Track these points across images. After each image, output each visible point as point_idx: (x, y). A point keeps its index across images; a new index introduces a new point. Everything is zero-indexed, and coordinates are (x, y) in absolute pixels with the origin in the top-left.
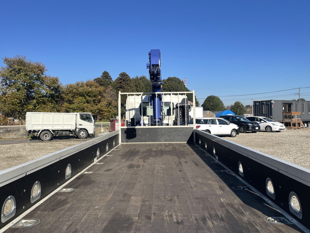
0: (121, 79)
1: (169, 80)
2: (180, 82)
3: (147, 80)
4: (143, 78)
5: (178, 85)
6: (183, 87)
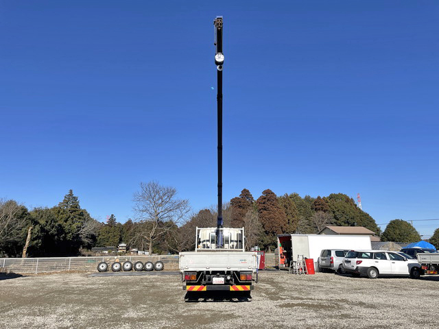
0: (265, 198)
1: (332, 197)
2: (348, 201)
3: (300, 199)
4: (295, 196)
5: (346, 204)
6: (354, 207)
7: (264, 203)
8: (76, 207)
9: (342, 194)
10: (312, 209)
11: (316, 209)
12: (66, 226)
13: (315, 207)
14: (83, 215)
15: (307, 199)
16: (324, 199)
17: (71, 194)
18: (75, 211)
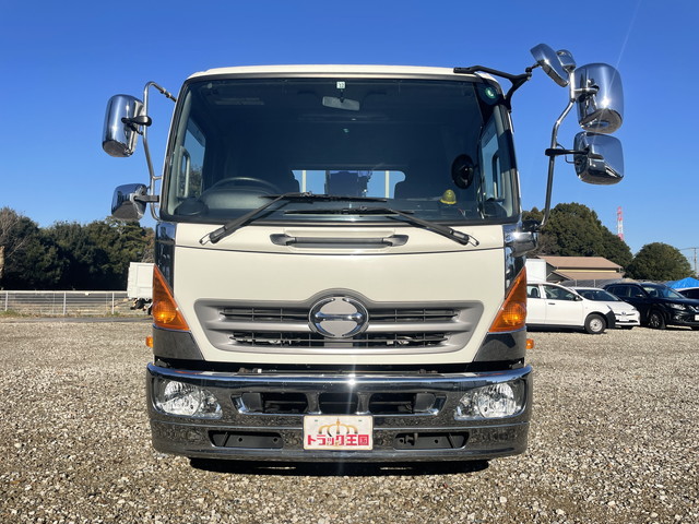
1: (559, 209)
2: (587, 215)
5: (580, 221)
6: (595, 225)
9: (577, 205)
18: (132, 229)
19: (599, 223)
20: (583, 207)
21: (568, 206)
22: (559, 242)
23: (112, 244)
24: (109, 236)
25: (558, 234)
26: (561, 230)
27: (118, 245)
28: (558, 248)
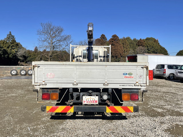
0: (113, 39)
1: (147, 39)
2: (156, 41)
3: (131, 40)
4: (128, 38)
5: (154, 43)
6: (158, 44)
7: (112, 42)
8: (14, 41)
9: (152, 38)
10: (137, 45)
11: (139, 45)
12: (9, 50)
13: (138, 44)
14: (18, 46)
15: (135, 40)
16: (143, 40)
17: (10, 34)
18: (13, 43)
19: (159, 43)
20: (154, 39)
21: (150, 38)
22: (148, 49)
23: (8, 48)
24: (7, 45)
25: (148, 47)
26: (148, 46)
27: (10, 48)
28: (147, 51)
